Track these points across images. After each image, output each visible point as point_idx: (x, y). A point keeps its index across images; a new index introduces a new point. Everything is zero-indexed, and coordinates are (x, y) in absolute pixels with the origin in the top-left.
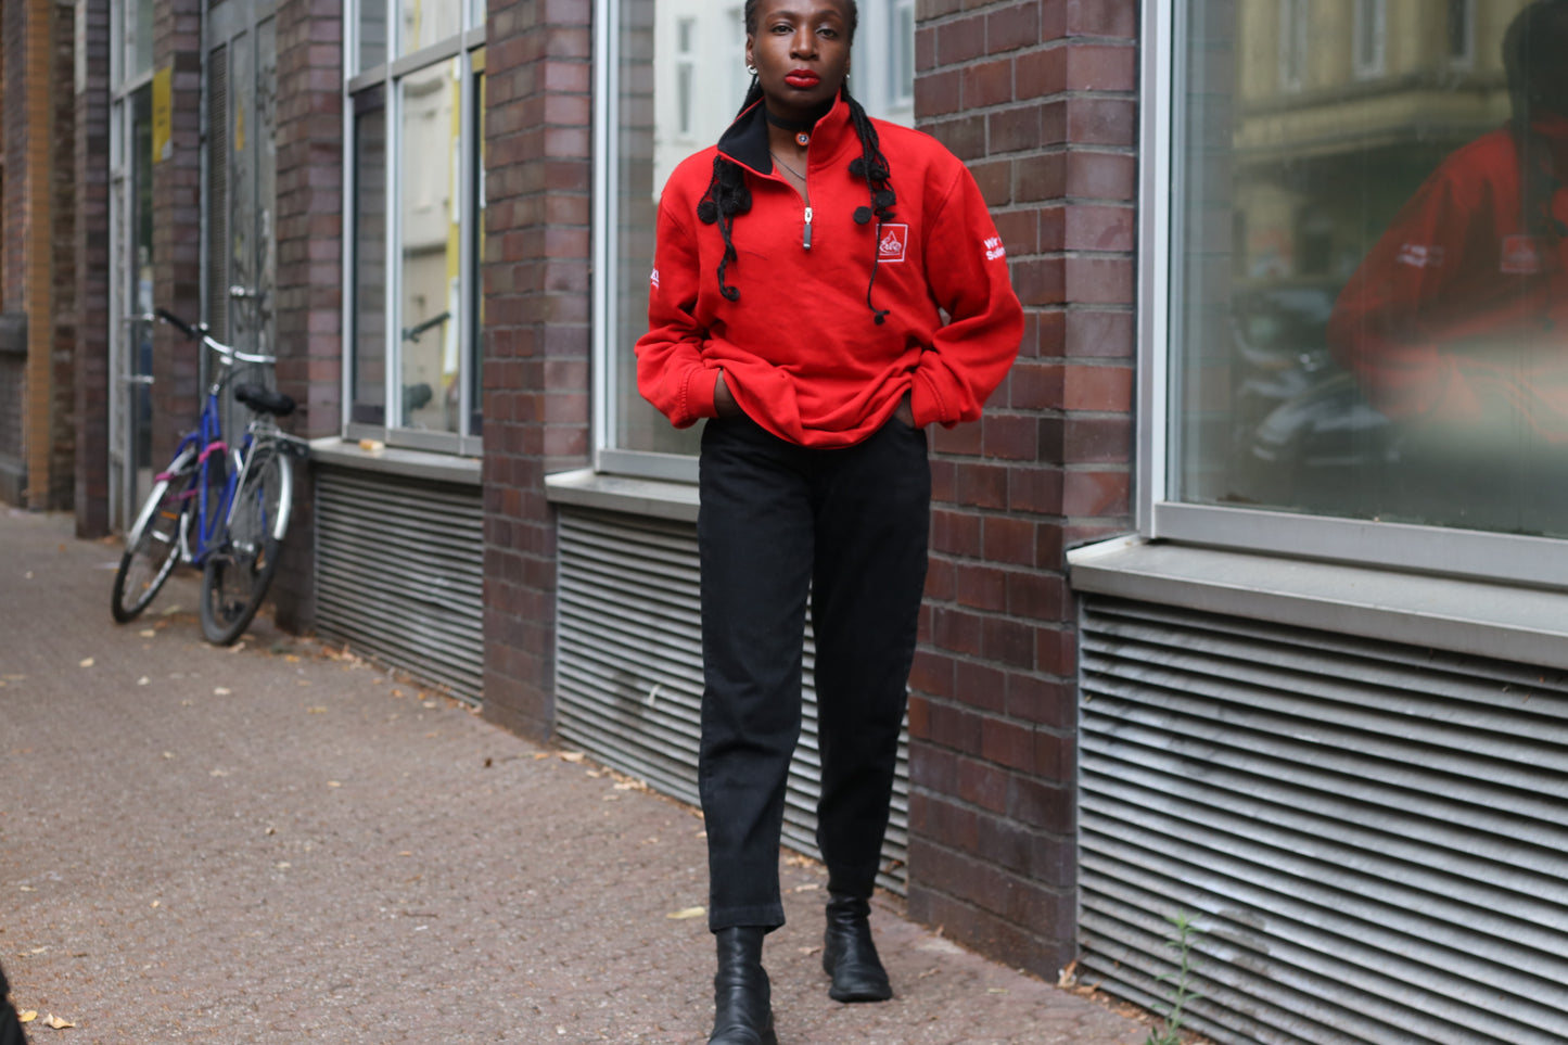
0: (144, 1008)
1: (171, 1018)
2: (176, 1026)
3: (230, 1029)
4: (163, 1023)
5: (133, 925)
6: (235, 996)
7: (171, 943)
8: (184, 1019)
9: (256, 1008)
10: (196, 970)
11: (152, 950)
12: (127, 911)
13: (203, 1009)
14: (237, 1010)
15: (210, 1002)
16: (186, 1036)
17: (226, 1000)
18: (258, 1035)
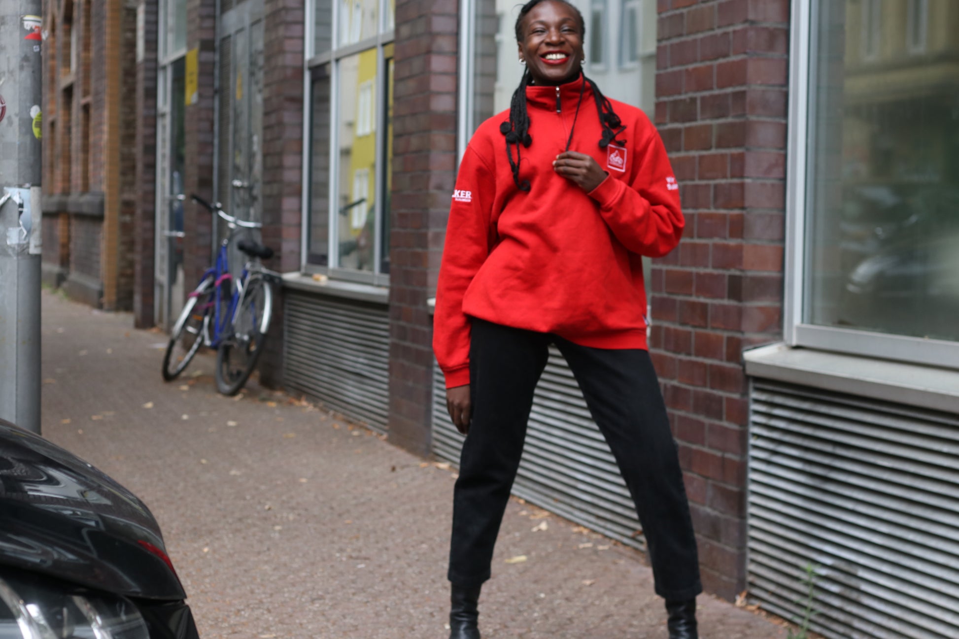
0: (205, 610)
1: (221, 616)
2: (224, 621)
3: (255, 623)
4: (216, 619)
5: (193, 561)
6: (256, 604)
7: (216, 572)
8: (228, 616)
9: (269, 611)
10: (233, 588)
11: (205, 576)
12: (189, 554)
13: (239, 611)
14: (257, 612)
15: (242, 607)
16: (231, 626)
17: (252, 606)
18: (272, 626)
